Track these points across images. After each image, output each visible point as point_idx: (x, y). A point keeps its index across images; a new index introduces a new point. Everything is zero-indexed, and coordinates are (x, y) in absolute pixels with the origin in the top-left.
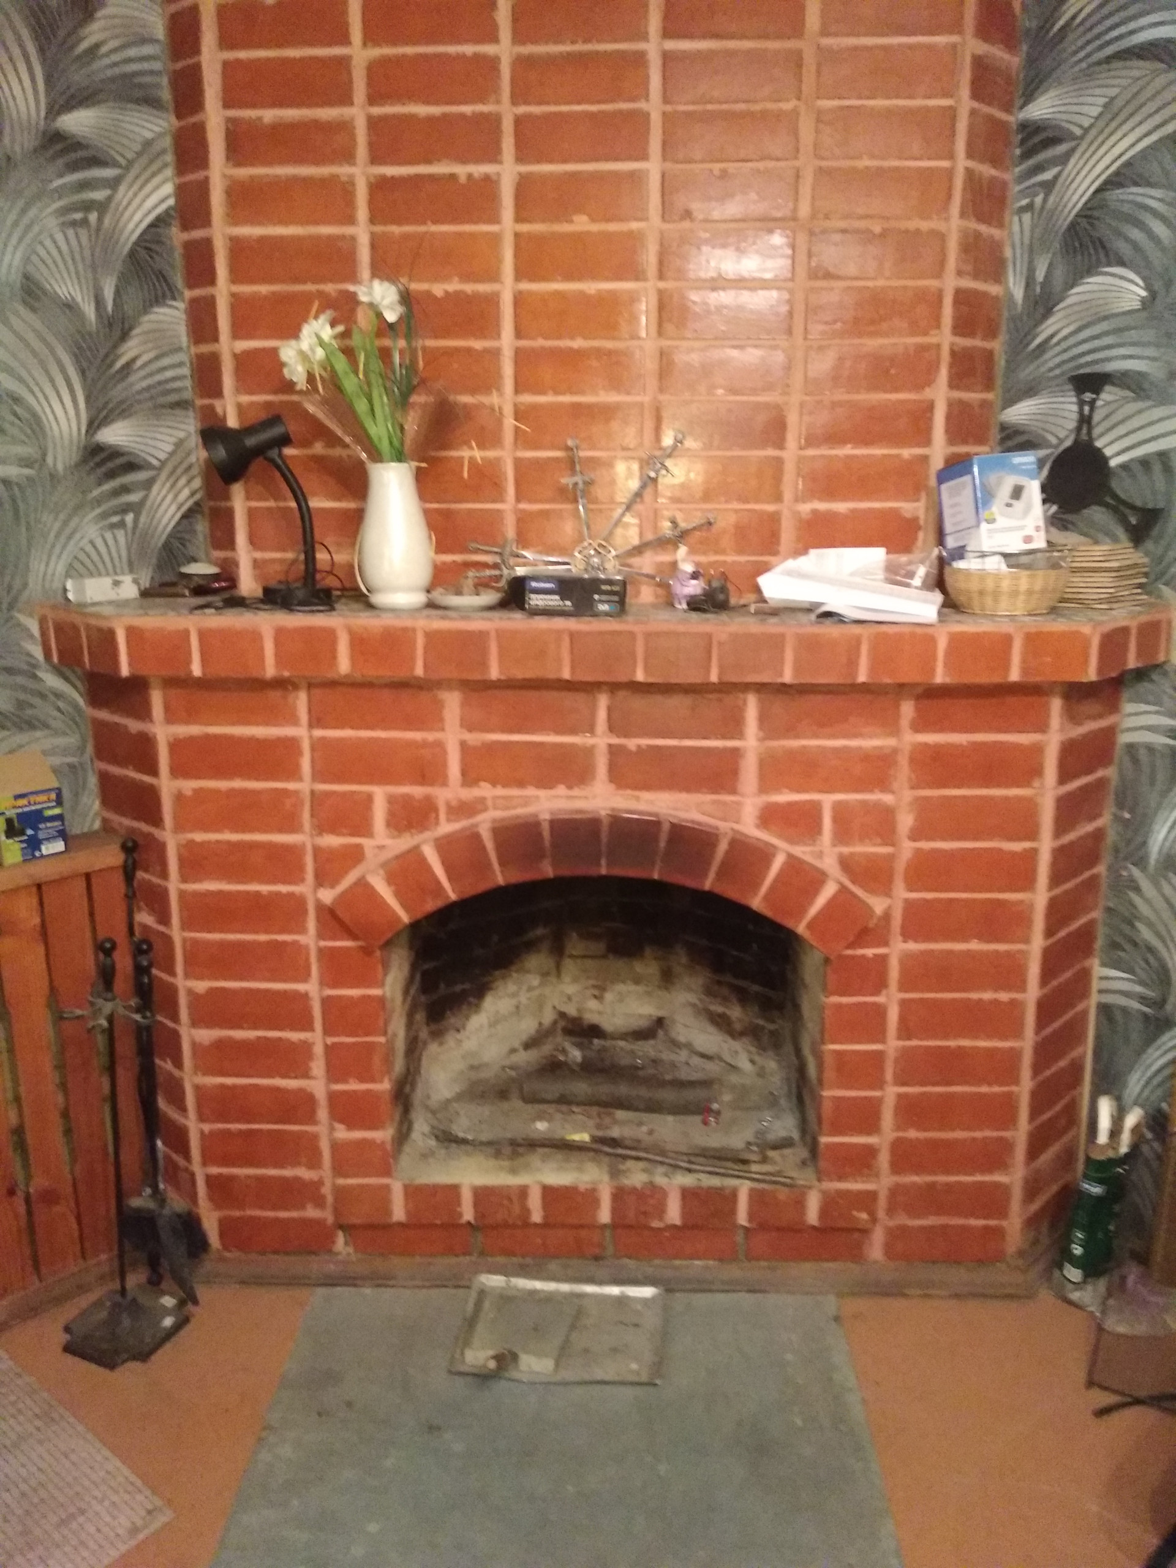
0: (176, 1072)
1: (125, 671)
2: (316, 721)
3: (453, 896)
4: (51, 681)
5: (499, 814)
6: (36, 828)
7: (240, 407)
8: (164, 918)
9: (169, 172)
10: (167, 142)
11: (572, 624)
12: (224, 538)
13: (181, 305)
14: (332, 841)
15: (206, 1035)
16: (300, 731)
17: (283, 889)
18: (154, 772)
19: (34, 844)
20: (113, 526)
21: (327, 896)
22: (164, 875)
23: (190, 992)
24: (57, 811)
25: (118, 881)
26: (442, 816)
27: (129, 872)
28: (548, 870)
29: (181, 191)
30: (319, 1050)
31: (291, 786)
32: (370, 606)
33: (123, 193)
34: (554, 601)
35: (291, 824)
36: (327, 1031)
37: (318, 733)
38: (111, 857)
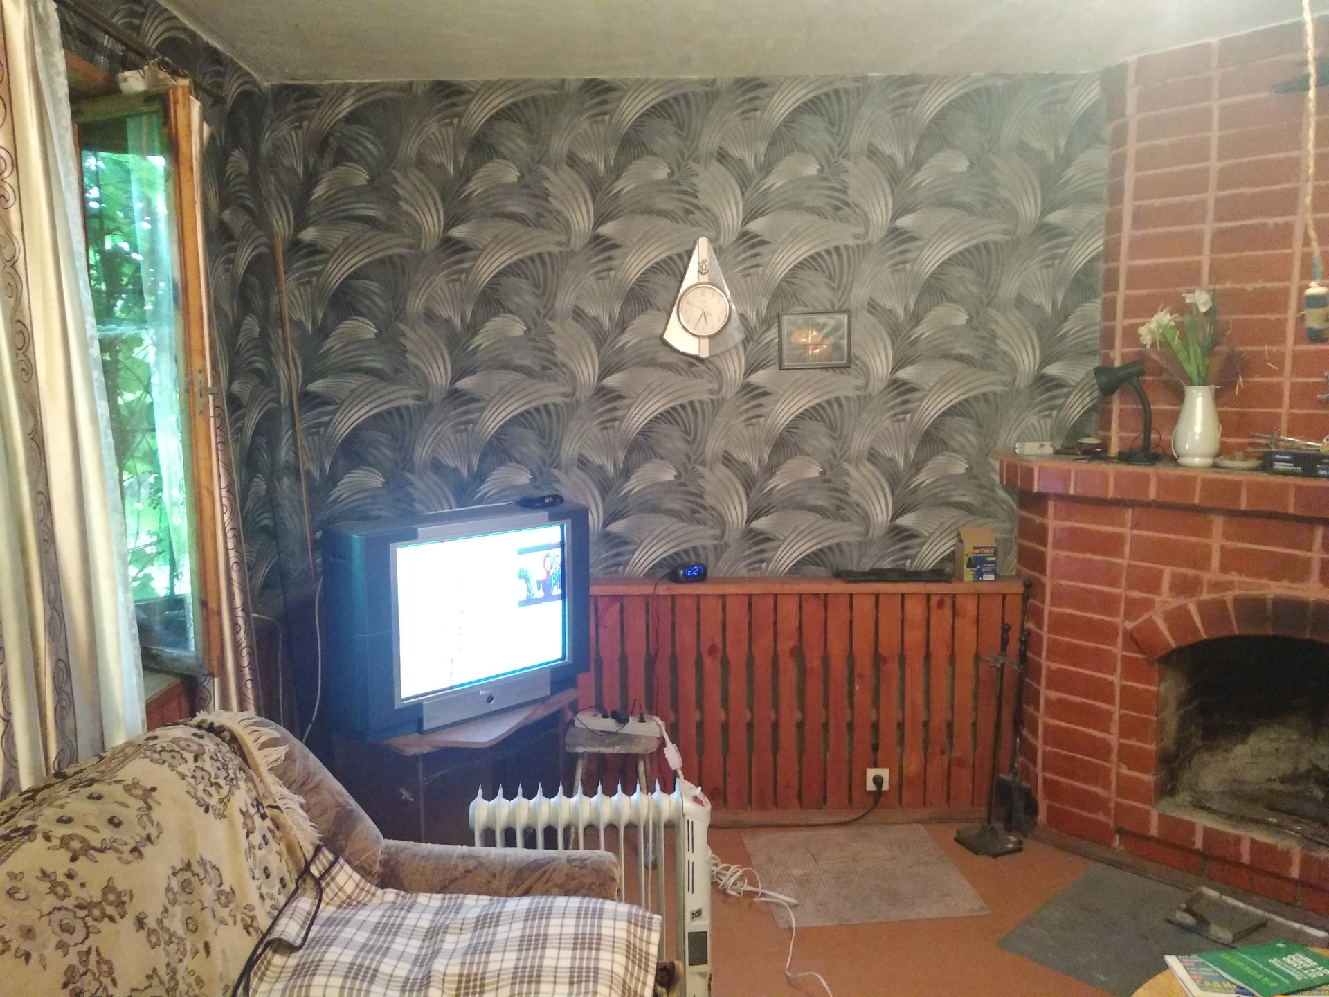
0: (1036, 714)
1: (1036, 489)
2: (1136, 526)
3: (1205, 637)
4: (1002, 494)
5: (1243, 592)
6: (982, 567)
7: (1123, 356)
8: (1040, 625)
11: (1299, 481)
12: (1106, 426)
13: (1099, 301)
14: (1136, 594)
15: (1054, 695)
16: (1127, 531)
17: (1107, 618)
18: (1045, 545)
19: (979, 574)
20: (1045, 417)
21: (1129, 625)
22: (1043, 601)
23: (1049, 669)
24: (994, 559)
25: (1018, 602)
26: (1205, 589)
27: (1025, 597)
28: (1269, 630)
30: (1116, 717)
31: (1118, 561)
32: (1179, 465)
33: (1075, 248)
34: (1290, 467)
35: (1114, 582)
36: (1122, 707)
37: (1136, 532)
38: (1017, 588)
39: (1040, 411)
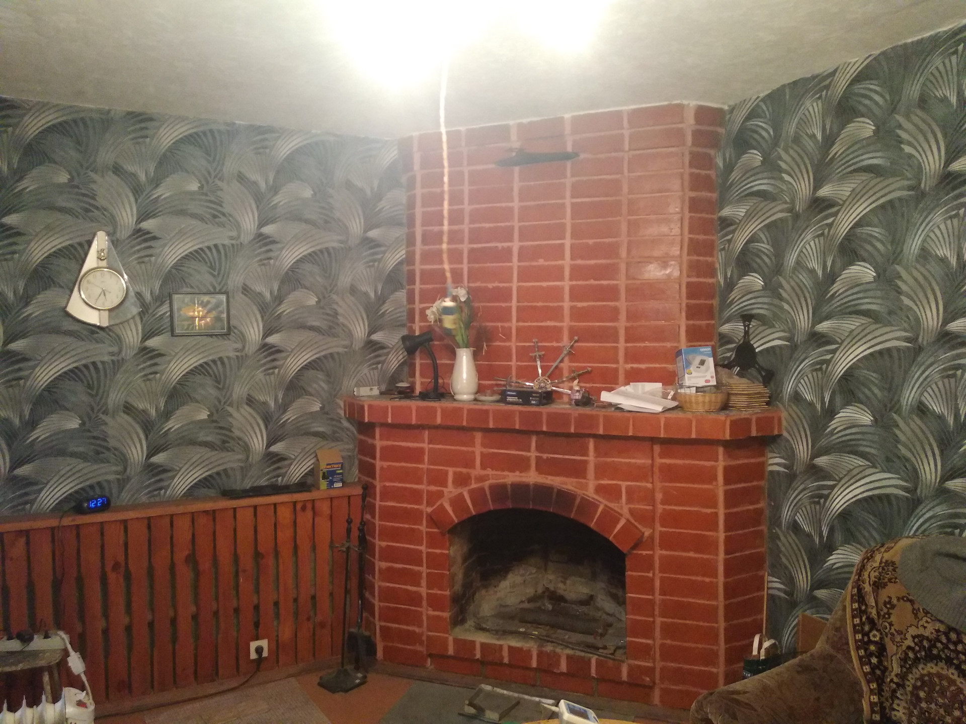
0: (373, 580)
1: (366, 420)
2: (430, 442)
3: (474, 513)
4: (346, 424)
5: (494, 481)
6: (333, 477)
7: (420, 327)
8: (374, 517)
9: (404, 247)
10: (404, 237)
11: (520, 408)
12: (413, 375)
13: (405, 291)
14: (433, 488)
15: (384, 565)
16: (425, 446)
17: (416, 507)
18: (374, 458)
19: (331, 483)
20: (373, 369)
21: (429, 510)
22: (375, 499)
23: (380, 547)
24: (341, 471)
25: (360, 500)
26: (473, 482)
27: (364, 497)
28: (510, 505)
29: (407, 252)
30: (424, 575)
31: (420, 466)
32: (455, 400)
33: (388, 255)
34: (515, 399)
35: (419, 481)
36: (428, 567)
37: (431, 446)
38: (359, 491)
39: (370, 365)
